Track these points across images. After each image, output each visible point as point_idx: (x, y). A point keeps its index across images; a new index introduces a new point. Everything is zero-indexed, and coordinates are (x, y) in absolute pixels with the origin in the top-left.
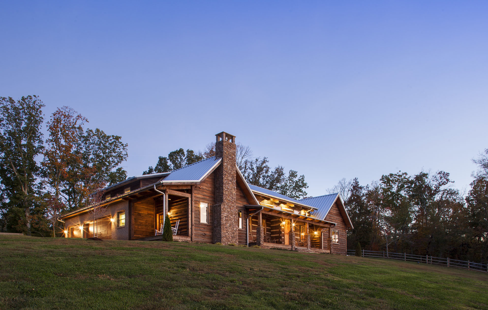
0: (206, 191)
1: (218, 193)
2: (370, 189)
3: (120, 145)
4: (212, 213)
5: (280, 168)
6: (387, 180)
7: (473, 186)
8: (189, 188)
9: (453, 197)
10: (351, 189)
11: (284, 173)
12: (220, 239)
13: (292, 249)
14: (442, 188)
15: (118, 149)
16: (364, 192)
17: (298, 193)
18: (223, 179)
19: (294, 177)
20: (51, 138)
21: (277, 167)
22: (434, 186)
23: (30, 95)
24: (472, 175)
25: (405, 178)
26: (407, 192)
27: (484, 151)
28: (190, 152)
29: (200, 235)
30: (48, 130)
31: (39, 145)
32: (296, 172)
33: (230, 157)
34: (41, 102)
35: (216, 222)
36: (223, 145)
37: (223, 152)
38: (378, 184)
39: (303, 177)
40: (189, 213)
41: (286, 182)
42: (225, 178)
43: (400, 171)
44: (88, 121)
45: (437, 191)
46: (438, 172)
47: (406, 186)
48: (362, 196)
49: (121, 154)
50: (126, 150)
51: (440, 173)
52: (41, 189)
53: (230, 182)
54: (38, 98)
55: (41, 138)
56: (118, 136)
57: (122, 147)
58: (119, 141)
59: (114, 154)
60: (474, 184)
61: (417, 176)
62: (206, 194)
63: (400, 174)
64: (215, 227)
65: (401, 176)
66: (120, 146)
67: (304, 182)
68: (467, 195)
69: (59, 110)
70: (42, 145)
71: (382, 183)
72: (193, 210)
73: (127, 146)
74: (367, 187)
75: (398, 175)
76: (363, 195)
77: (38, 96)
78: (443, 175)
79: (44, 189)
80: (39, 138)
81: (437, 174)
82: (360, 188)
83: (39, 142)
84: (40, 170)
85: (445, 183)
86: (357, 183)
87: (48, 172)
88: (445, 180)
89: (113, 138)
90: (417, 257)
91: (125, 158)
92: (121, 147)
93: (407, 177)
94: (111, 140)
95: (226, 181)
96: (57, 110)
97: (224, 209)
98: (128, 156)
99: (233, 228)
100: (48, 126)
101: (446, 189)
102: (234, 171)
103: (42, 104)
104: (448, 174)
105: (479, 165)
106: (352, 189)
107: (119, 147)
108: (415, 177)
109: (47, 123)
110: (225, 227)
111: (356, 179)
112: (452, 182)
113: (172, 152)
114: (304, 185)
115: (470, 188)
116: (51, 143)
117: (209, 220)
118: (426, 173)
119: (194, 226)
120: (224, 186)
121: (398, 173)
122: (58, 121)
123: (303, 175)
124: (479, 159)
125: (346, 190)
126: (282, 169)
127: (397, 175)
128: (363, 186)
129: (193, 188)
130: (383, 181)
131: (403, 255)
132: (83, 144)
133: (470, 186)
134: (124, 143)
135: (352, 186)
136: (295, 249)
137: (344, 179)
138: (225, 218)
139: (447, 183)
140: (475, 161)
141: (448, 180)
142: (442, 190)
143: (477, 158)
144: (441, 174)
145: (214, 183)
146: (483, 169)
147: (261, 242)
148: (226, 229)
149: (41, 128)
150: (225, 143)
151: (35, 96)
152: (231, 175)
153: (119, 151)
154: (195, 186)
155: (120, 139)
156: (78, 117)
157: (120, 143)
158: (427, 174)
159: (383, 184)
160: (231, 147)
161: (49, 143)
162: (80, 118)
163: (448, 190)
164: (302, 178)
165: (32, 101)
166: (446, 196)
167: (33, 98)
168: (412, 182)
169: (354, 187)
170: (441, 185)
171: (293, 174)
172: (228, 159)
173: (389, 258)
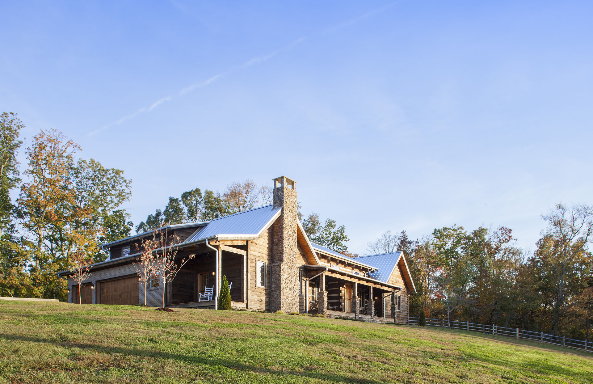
0: (263, 247)
1: (276, 250)
2: (420, 244)
3: (122, 180)
4: (269, 274)
5: (315, 215)
6: (439, 234)
7: (539, 246)
8: (245, 243)
9: (516, 256)
10: (398, 244)
11: (319, 222)
12: (279, 306)
13: (356, 317)
14: (504, 246)
15: (119, 185)
16: (413, 247)
17: (337, 247)
18: (283, 233)
19: (332, 227)
20: (31, 168)
21: (311, 214)
22: (494, 243)
23: (6, 112)
24: (541, 233)
25: (461, 233)
26: (464, 250)
27: (555, 206)
28: (209, 194)
29: (256, 302)
30: (27, 158)
31: (15, 176)
32: (334, 222)
33: (291, 207)
34: (20, 121)
35: (273, 285)
36: (283, 192)
37: (283, 200)
38: (430, 239)
39: (343, 227)
40: (244, 274)
41: (322, 233)
42: (285, 233)
43: (455, 225)
44: (81, 149)
45: (497, 249)
46: (500, 228)
47: (462, 242)
48: (411, 253)
49: (123, 192)
50: (129, 188)
51: (501, 229)
52: (11, 232)
53: (291, 238)
54: (17, 116)
55: (16, 168)
56: (119, 169)
57: (125, 184)
58: (121, 176)
59: (113, 192)
60: (540, 243)
61: (475, 231)
62: (263, 250)
63: (456, 228)
64: (272, 291)
65: (456, 230)
66: (123, 182)
67: (345, 234)
68: (533, 256)
69: (42, 133)
70: (18, 177)
71: (434, 237)
72: (249, 271)
73: (132, 182)
74: (417, 242)
75: (453, 229)
76: (412, 251)
77: (17, 114)
78: (505, 231)
79: (16, 233)
80: (14, 167)
81: (498, 230)
82: (409, 243)
83: (13, 173)
84: (14, 208)
85: (506, 241)
86: (405, 237)
87: (23, 212)
88: (507, 237)
89: (113, 173)
90: (479, 326)
91: (127, 198)
92: (123, 184)
93: (463, 231)
94: (110, 174)
95: (286, 236)
96: (40, 132)
97: (284, 270)
98: (131, 195)
99: (293, 292)
100: (27, 153)
101: (507, 247)
102: (295, 224)
103: (21, 124)
104: (510, 231)
105: (548, 222)
106: (400, 244)
107: (120, 184)
108: (474, 232)
109: (27, 149)
110: (285, 291)
111: (403, 232)
112: (515, 240)
113: (186, 193)
114: (344, 238)
115: (536, 248)
116: (31, 176)
117: (266, 283)
118: (485, 228)
119: (249, 290)
120: (284, 242)
121: (453, 227)
122: (41, 147)
123: (343, 226)
124: (549, 215)
125: (392, 244)
126: (317, 217)
127: (451, 229)
128: (412, 240)
129: (249, 243)
130: (435, 236)
131: (466, 324)
132: (72, 178)
133: (536, 246)
134: (128, 179)
135: (399, 241)
136: (359, 319)
137: (389, 232)
138: (285, 280)
139: (509, 241)
140: (544, 218)
141: (510, 237)
142: (503, 248)
143: (546, 213)
144: (503, 230)
145: (272, 237)
146: (553, 227)
147: (324, 310)
148: (286, 294)
149: (17, 155)
150: (285, 191)
151: (12, 114)
152: (292, 229)
153: (121, 189)
154: (251, 241)
155: (123, 173)
156: (68, 144)
157: (122, 178)
158: (487, 230)
159: (435, 239)
160: (292, 195)
161: (28, 174)
162: (70, 144)
163: (510, 248)
164: (342, 230)
165: (8, 119)
166: (508, 256)
167: (10, 115)
168: (469, 238)
169: (402, 241)
170: (502, 243)
171: (330, 224)
172: (288, 209)
173: (450, 328)
